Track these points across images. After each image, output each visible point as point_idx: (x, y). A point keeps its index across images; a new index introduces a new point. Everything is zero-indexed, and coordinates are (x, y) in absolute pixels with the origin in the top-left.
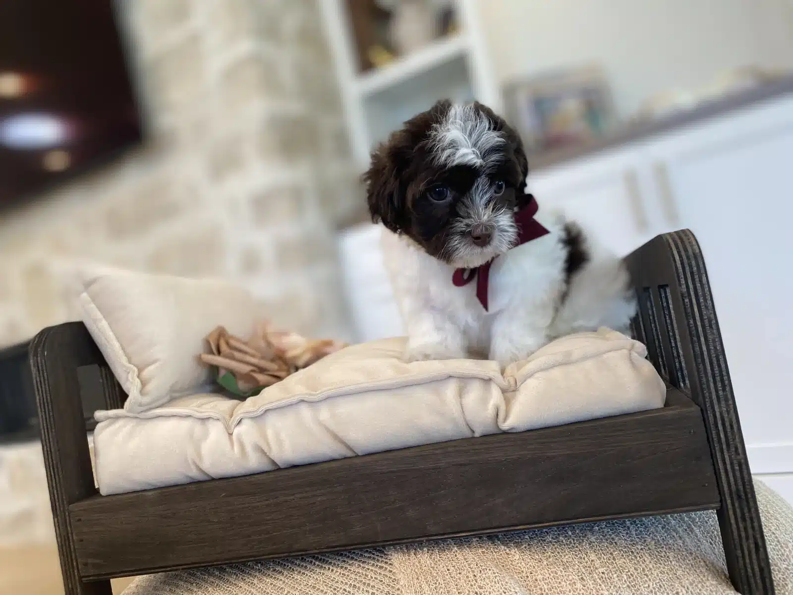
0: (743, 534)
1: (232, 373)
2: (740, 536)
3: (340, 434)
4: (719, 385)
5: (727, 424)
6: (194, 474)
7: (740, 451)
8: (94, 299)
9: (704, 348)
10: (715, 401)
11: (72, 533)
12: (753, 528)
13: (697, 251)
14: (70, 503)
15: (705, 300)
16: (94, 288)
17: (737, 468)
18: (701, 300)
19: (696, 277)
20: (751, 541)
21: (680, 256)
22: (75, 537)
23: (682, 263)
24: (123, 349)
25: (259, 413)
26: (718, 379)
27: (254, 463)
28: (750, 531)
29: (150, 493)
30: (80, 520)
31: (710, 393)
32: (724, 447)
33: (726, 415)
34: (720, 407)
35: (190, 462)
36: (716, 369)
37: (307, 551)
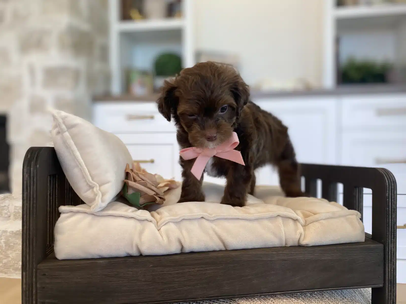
2: (388, 298)
4: (392, 236)
5: (392, 252)
7: (395, 264)
8: (73, 137)
9: (390, 220)
10: (390, 243)
12: (393, 295)
13: (394, 180)
14: (39, 263)
15: (394, 201)
16: (74, 130)
17: (392, 270)
18: (393, 201)
19: (393, 191)
20: (392, 300)
21: (388, 181)
22: (38, 286)
23: (389, 185)
26: (393, 234)
28: (392, 297)
30: (44, 275)
31: (389, 239)
32: (390, 261)
33: (392, 249)
34: (391, 245)
36: (393, 230)
37: (196, 298)
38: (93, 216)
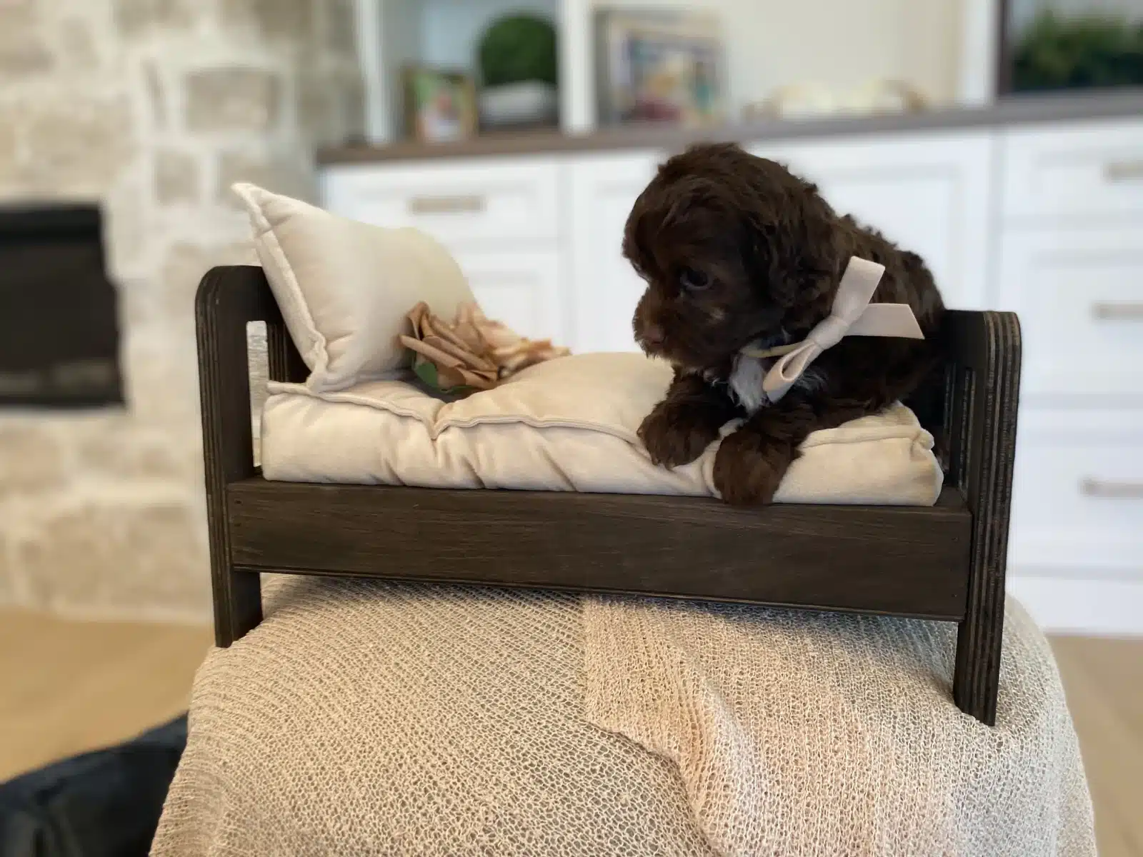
0: (979, 652)
1: (433, 362)
2: (975, 653)
3: (562, 467)
4: (999, 495)
5: (996, 539)
6: (384, 476)
7: (1001, 568)
8: (282, 241)
9: (995, 453)
10: (990, 513)
11: (228, 518)
12: (991, 647)
13: (1018, 344)
14: (228, 482)
15: (1011, 401)
16: (283, 228)
17: (992, 584)
18: (1007, 400)
19: (1009, 373)
20: (986, 660)
21: (997, 345)
22: (231, 521)
23: (997, 356)
24: (311, 311)
25: (472, 423)
26: (1000, 488)
27: (458, 477)
28: (987, 651)
29: (328, 488)
30: (239, 502)
31: (987, 503)
32: (986, 561)
33: (996, 528)
34: (993, 519)
35: (383, 464)
36: (1001, 478)
37: (502, 581)
38: (320, 402)
